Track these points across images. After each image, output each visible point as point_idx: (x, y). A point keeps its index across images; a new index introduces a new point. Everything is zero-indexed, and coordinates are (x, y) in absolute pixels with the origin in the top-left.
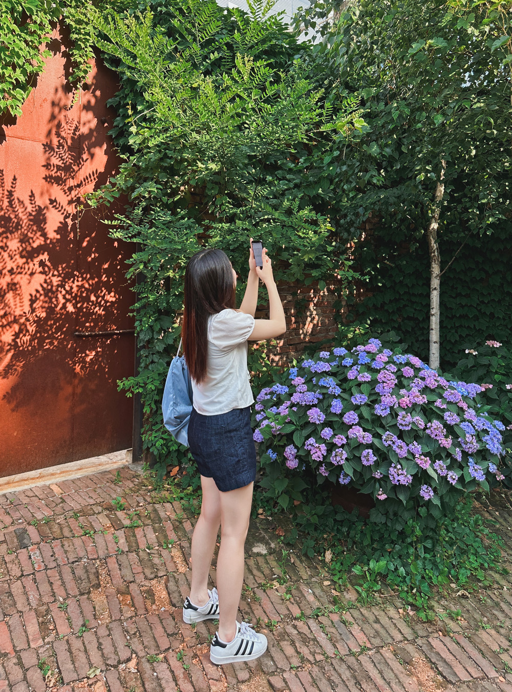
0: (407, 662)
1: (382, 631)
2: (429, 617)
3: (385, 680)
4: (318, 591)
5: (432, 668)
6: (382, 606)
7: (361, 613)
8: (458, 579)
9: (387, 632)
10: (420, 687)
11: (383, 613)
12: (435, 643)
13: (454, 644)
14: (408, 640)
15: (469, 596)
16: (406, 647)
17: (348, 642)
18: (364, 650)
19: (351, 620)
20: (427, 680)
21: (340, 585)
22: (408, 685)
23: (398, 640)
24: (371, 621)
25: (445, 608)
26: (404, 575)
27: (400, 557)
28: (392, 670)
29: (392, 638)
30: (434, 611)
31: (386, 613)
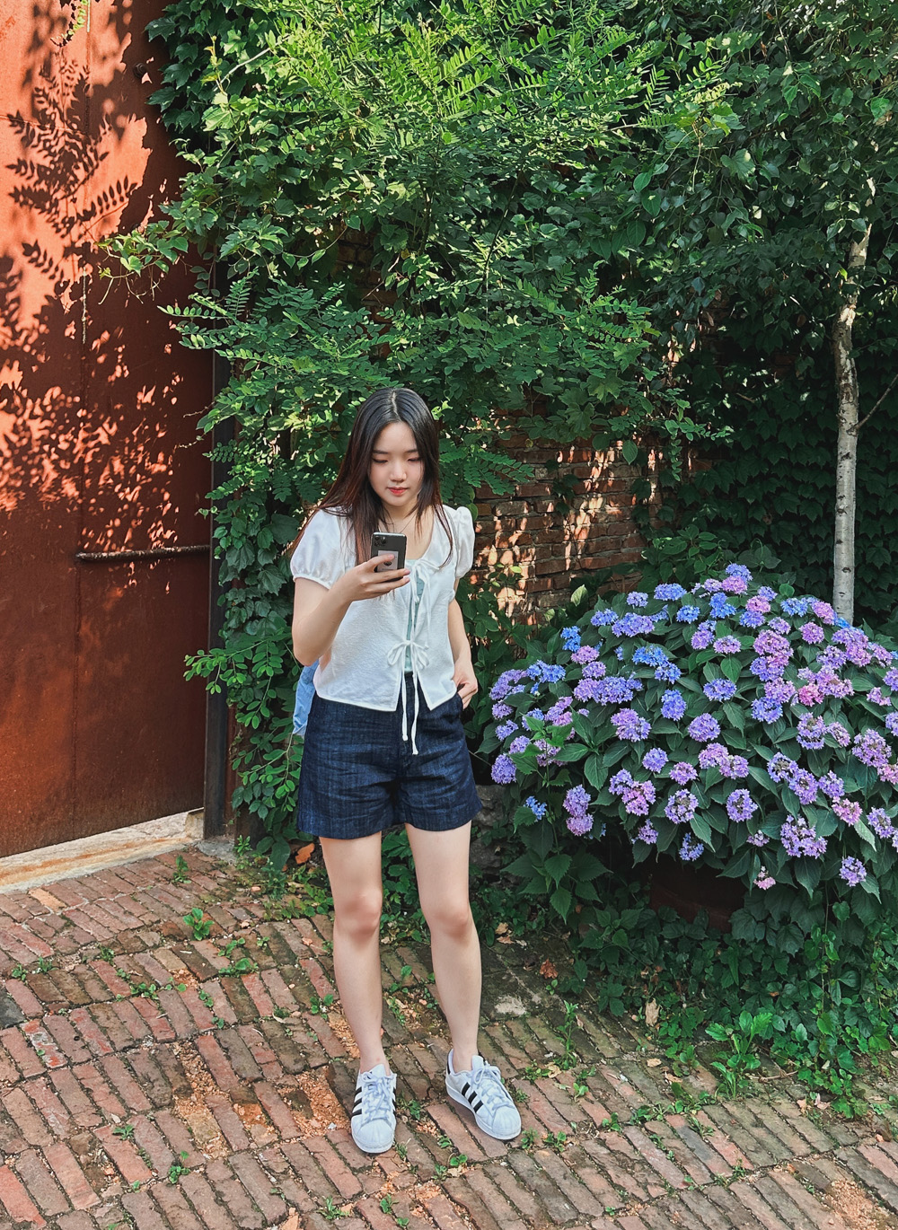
0: (821, 1189)
1: (770, 1141)
2: (856, 1110)
3: (783, 1220)
4: (638, 1078)
5: (868, 1197)
6: (766, 1097)
7: (727, 1111)
9: (780, 1141)
11: (767, 1109)
12: (872, 1154)
14: (819, 1153)
16: (817, 1164)
17: (708, 1162)
18: (738, 1174)
19: (708, 1123)
20: (860, 1216)
21: (679, 1066)
23: (801, 1153)
24: (747, 1124)
25: (885, 1095)
26: (806, 1038)
27: (795, 1006)
28: (795, 1203)
29: (789, 1150)
30: (864, 1100)
31: (774, 1109)
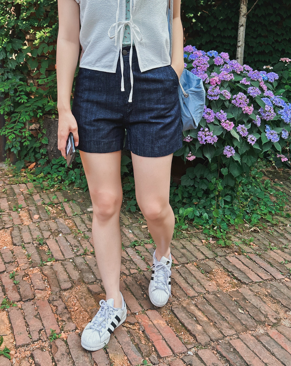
0: (208, 272)
1: (188, 254)
2: (227, 244)
3: (189, 284)
4: (137, 232)
5: (229, 275)
8: (251, 221)
9: (192, 254)
10: (218, 288)
11: (189, 243)
12: (232, 259)
13: (247, 259)
14: (209, 259)
15: (260, 231)
16: (207, 263)
20: (224, 283)
22: (208, 286)
23: (200, 259)
24: (179, 248)
25: (240, 239)
26: (208, 218)
27: (204, 207)
28: (195, 277)
29: (196, 257)
30: (231, 240)
31: (191, 243)
